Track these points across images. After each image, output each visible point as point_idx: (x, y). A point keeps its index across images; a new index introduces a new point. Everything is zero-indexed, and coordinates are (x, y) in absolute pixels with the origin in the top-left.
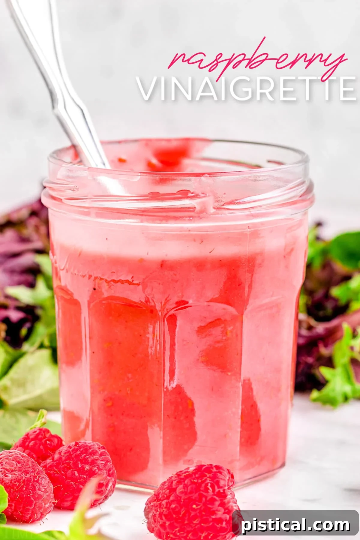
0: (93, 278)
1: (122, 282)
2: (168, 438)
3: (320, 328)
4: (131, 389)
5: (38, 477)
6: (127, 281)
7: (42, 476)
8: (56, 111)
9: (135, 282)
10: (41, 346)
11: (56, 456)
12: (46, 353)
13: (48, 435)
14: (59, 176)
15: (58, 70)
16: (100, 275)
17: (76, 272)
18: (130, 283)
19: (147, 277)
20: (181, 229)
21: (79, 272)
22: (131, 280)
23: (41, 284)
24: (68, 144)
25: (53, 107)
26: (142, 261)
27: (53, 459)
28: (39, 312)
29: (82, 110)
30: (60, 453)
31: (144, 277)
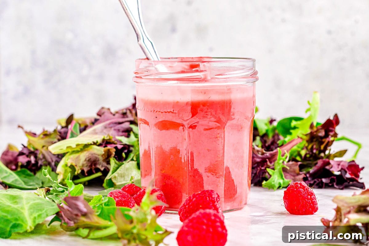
0: (155, 111)
1: (169, 112)
2: (190, 186)
3: (268, 154)
4: (173, 164)
5: (130, 200)
6: (171, 112)
7: (132, 199)
8: (139, 42)
9: (174, 112)
10: (132, 160)
11: (138, 193)
12: (135, 163)
13: (134, 186)
14: (140, 68)
15: (141, 26)
16: (159, 110)
17: (148, 110)
18: (172, 113)
19: (180, 109)
20: (195, 87)
21: (149, 110)
22: (172, 111)
23: (132, 135)
24: (145, 57)
25: (138, 41)
26: (178, 102)
27: (137, 195)
28: (131, 148)
29: (152, 43)
30: (140, 192)
31: (179, 109)
